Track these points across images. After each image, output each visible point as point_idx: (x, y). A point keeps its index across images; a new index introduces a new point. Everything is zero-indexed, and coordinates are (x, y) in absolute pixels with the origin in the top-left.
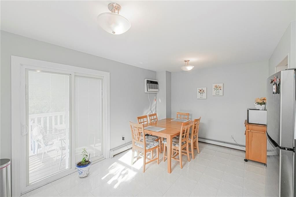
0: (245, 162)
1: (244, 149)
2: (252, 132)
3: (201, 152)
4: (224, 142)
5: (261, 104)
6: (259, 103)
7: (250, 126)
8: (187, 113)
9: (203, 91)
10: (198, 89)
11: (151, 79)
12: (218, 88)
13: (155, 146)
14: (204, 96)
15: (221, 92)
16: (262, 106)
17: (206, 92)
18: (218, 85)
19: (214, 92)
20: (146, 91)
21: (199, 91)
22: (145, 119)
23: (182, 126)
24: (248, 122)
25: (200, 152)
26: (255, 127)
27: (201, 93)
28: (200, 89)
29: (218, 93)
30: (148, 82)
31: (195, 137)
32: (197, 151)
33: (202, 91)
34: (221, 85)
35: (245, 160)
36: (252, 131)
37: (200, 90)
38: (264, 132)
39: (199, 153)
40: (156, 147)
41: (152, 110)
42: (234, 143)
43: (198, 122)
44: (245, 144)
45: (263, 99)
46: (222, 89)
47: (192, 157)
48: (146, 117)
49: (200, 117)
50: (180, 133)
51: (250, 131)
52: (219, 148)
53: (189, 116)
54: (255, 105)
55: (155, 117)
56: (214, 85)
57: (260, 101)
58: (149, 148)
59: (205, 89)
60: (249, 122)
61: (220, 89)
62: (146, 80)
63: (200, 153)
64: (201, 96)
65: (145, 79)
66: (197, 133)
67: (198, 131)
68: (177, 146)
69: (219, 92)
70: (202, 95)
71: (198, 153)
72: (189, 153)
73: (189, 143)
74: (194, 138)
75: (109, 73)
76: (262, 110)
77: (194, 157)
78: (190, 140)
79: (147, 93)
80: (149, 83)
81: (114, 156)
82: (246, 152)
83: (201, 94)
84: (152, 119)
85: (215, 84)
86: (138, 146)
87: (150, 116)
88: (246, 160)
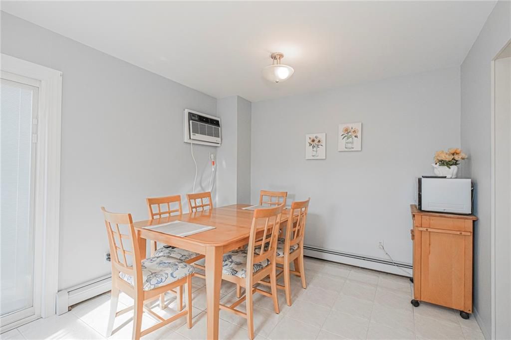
0: (414, 307)
1: (409, 273)
2: (429, 232)
3: (311, 286)
4: (364, 258)
5: (448, 164)
6: (443, 163)
7: (426, 219)
8: (282, 193)
9: (319, 141)
10: (308, 136)
11: (201, 112)
12: (350, 133)
13: (176, 279)
14: (321, 152)
15: (357, 144)
16: (450, 170)
17: (324, 144)
18: (350, 126)
19: (342, 143)
20: (186, 139)
21: (310, 141)
22: (174, 206)
23: (254, 219)
24: (420, 209)
25: (307, 284)
26: (436, 221)
27: (314, 147)
28: (313, 136)
29: (349, 145)
30: (191, 116)
31: (296, 247)
32: (302, 284)
33: (316, 142)
34: (357, 126)
35: (412, 302)
36: (429, 230)
37: (311, 139)
38: (459, 233)
39: (305, 287)
40: (183, 280)
41: (203, 185)
42: (386, 258)
43: (303, 209)
44: (410, 262)
45: (453, 152)
46: (359, 135)
47: (286, 300)
48: (177, 199)
49: (309, 198)
50: (248, 238)
51: (425, 229)
52: (353, 273)
53: (288, 200)
54: (433, 168)
55: (206, 201)
56: (341, 128)
57: (447, 156)
58: (152, 287)
59: (322, 137)
60: (422, 209)
61: (356, 137)
62: (187, 111)
63: (308, 288)
64: (314, 153)
65: (184, 110)
66: (300, 238)
67: (303, 233)
68: (240, 276)
69: (352, 143)
70: (316, 151)
71: (303, 287)
72: (277, 289)
73: (277, 264)
74: (292, 250)
75: (60, 73)
76: (451, 178)
77: (290, 300)
78: (281, 255)
79: (190, 143)
80: (192, 120)
81: (71, 307)
82: (415, 281)
83: (315, 149)
84: (198, 205)
85: (345, 126)
86: (125, 279)
87: (191, 197)
88: (416, 303)
